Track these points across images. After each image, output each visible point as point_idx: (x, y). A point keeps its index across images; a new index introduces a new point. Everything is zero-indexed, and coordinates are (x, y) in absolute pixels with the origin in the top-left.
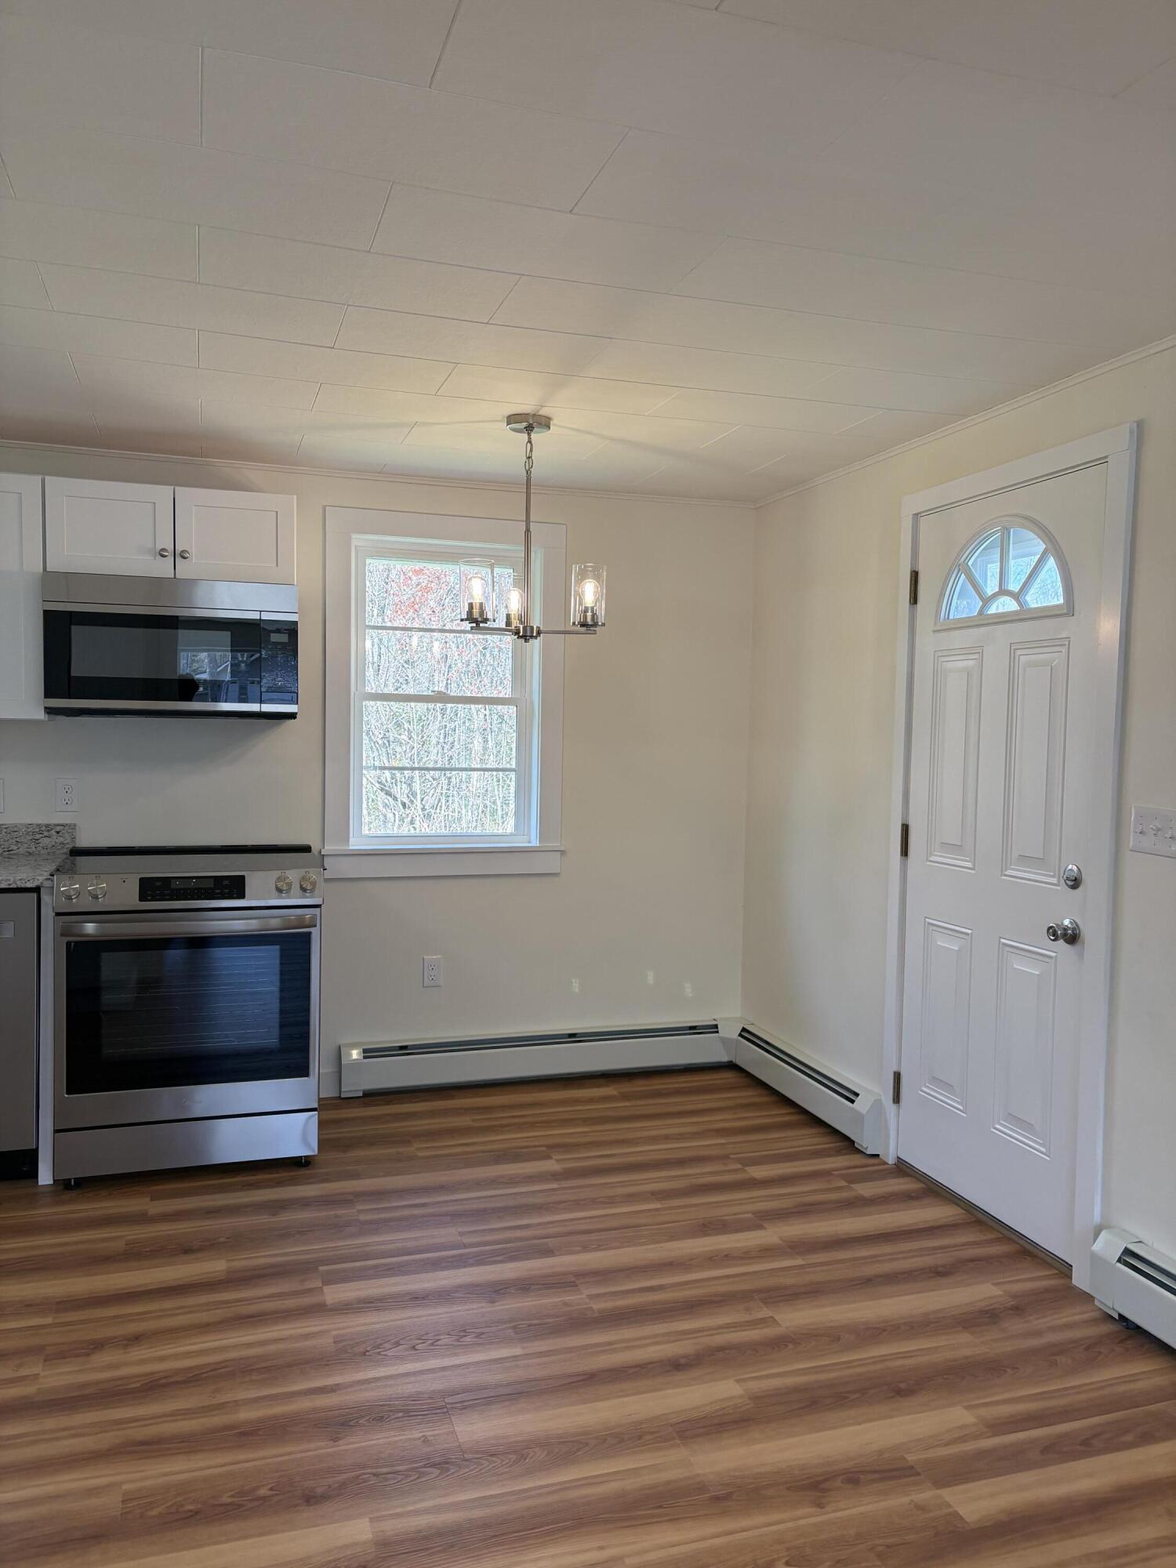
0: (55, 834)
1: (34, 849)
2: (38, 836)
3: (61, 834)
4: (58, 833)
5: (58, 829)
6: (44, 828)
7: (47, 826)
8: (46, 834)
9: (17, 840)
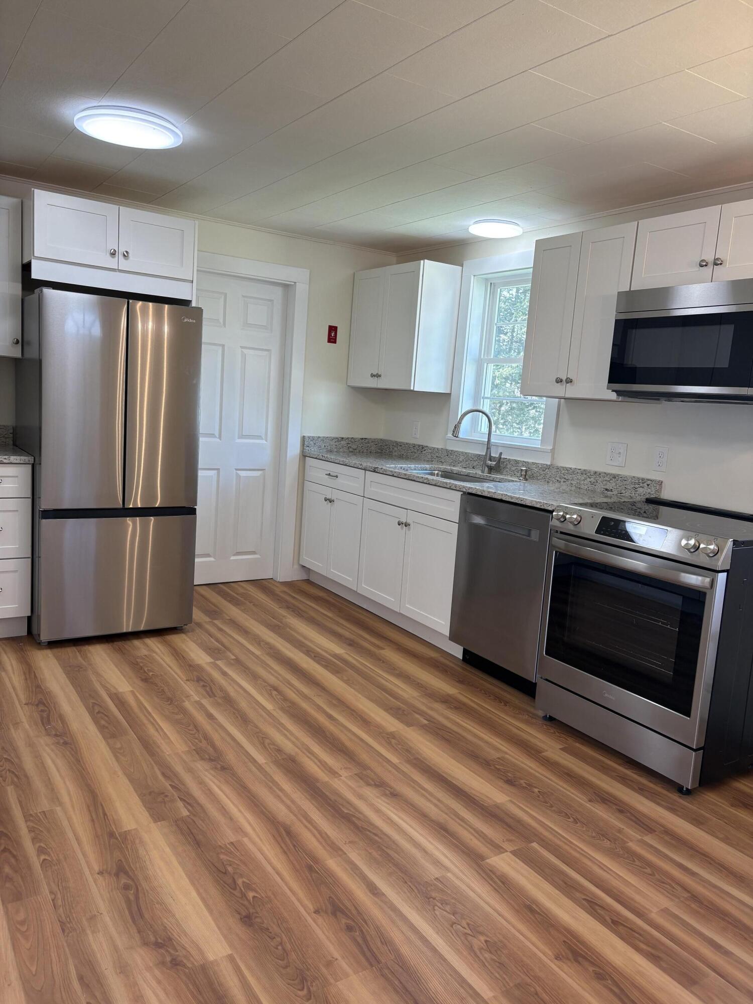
0: (646, 486)
1: (634, 494)
2: (637, 486)
3: (650, 486)
4: (648, 485)
5: (649, 482)
6: (641, 481)
7: (643, 479)
8: (641, 485)
9: (626, 486)
